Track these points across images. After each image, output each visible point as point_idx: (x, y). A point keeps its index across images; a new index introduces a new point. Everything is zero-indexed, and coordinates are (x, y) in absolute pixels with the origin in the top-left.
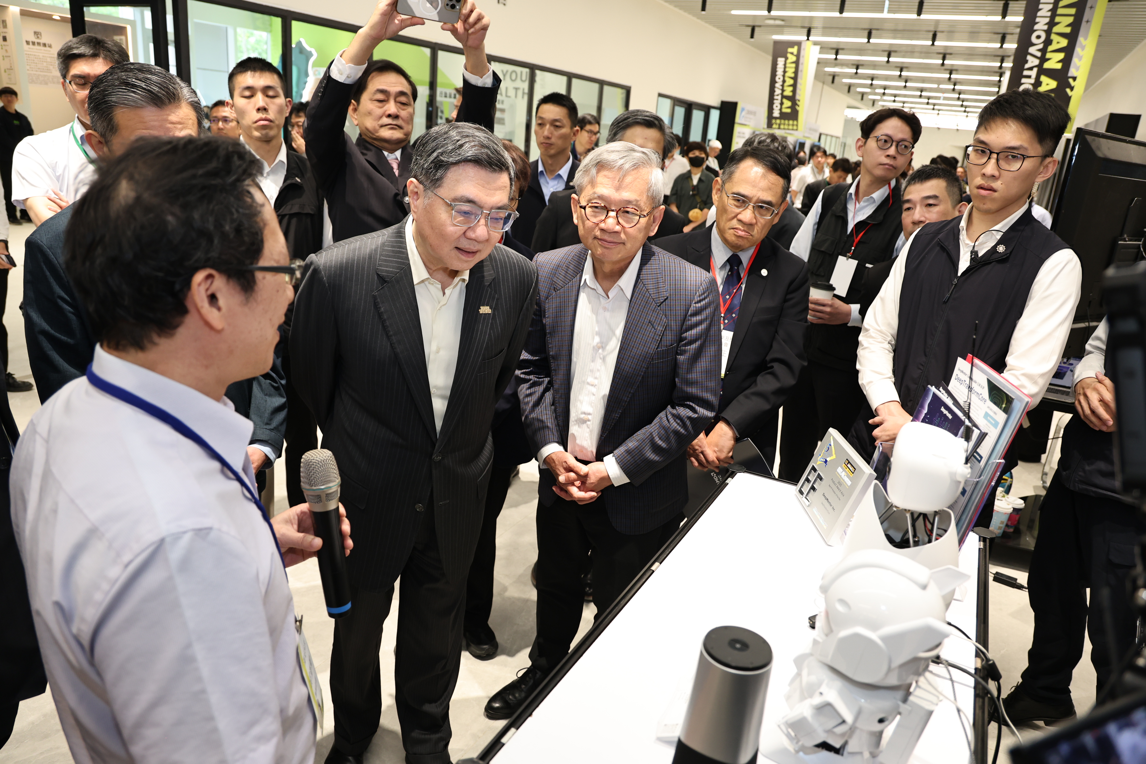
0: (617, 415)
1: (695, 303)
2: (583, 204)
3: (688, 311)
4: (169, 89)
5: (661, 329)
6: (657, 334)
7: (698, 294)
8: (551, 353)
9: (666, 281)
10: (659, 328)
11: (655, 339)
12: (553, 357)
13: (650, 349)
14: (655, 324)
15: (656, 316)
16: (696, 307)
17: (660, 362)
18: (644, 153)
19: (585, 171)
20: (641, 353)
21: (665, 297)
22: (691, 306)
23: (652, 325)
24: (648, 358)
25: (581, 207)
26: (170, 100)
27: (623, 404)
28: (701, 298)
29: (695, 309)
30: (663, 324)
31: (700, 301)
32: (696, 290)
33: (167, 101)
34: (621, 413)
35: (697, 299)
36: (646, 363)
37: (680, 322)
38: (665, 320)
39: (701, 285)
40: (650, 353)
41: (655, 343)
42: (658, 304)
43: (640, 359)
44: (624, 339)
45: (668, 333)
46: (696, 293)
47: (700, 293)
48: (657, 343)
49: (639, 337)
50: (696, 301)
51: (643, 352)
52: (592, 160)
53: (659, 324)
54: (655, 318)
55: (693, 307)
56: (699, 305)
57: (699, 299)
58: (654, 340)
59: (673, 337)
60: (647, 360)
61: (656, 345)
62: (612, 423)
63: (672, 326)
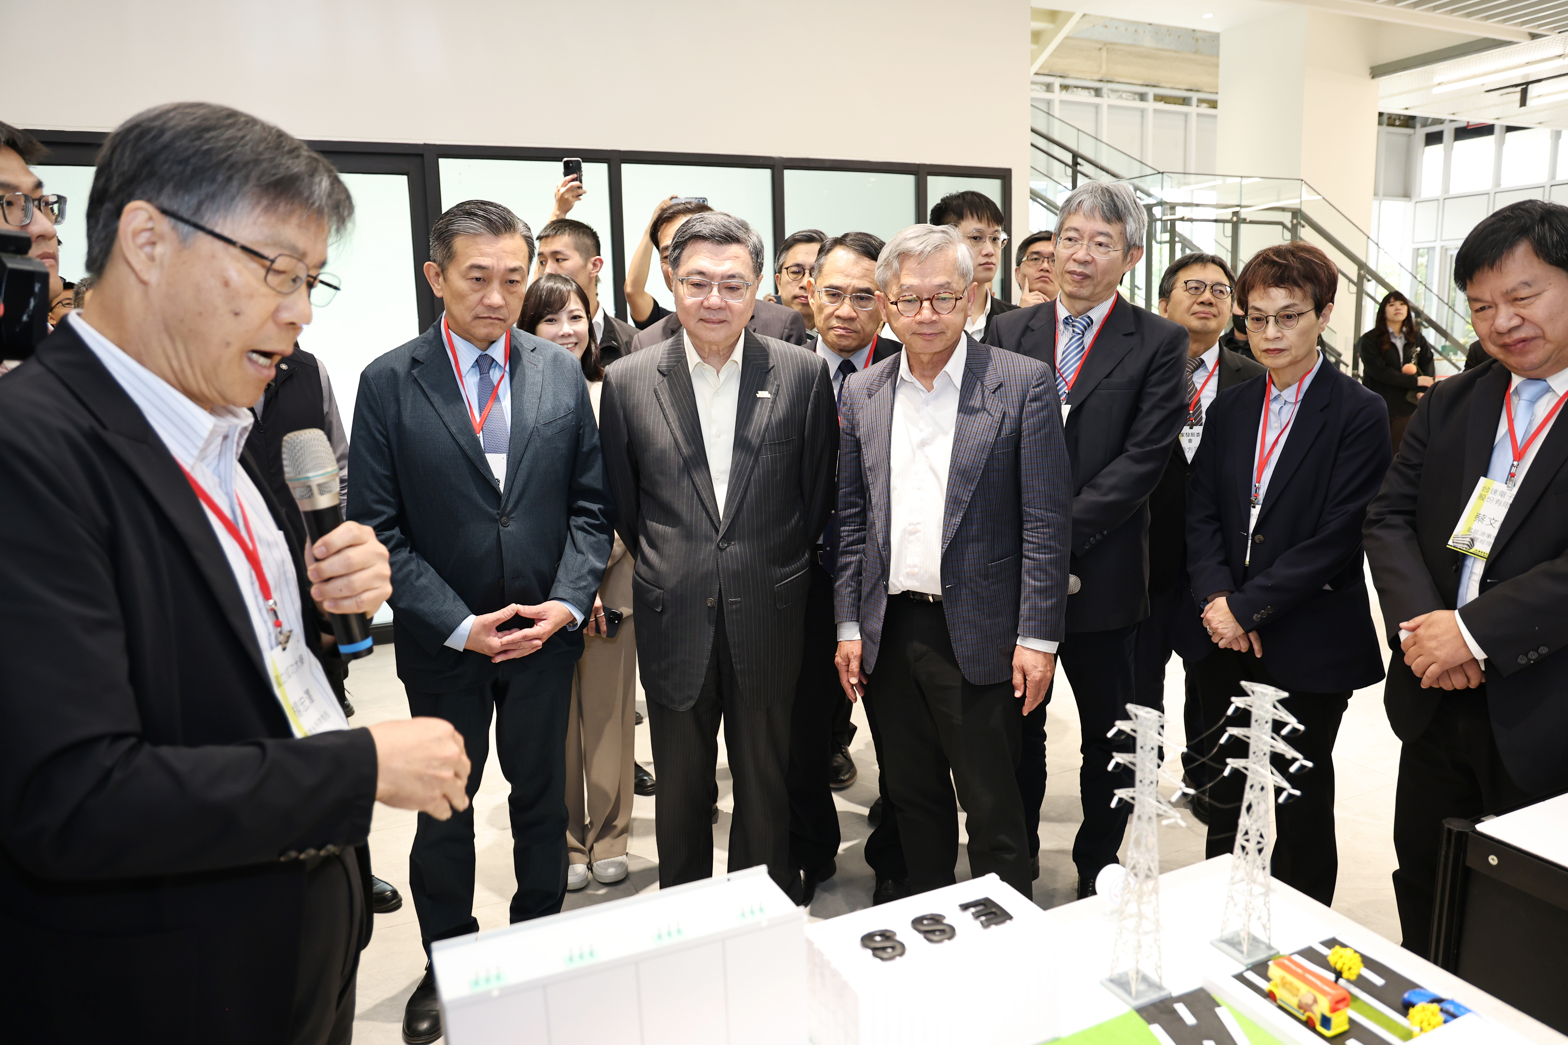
0: (958, 520)
1: (1033, 388)
2: (893, 299)
3: (1026, 397)
4: (506, 219)
5: (999, 415)
6: (995, 421)
7: (1035, 378)
8: (867, 466)
9: (998, 369)
10: (996, 415)
11: (994, 427)
12: (870, 469)
13: (989, 438)
14: (991, 411)
15: (991, 403)
16: (1035, 391)
17: (1001, 453)
18: (943, 232)
19: (885, 265)
20: (979, 443)
21: (999, 383)
22: (1028, 391)
23: (988, 412)
24: (987, 448)
25: (892, 303)
26: (506, 230)
27: (964, 506)
28: (1039, 382)
29: (1034, 394)
30: (1000, 411)
31: (1038, 385)
32: (1032, 375)
33: (503, 230)
34: (963, 517)
35: (1034, 383)
36: (985, 453)
37: (1018, 408)
38: (1002, 406)
39: (1037, 369)
40: (989, 442)
41: (994, 431)
42: (992, 391)
43: (979, 450)
44: (958, 429)
45: (1007, 420)
46: (1033, 378)
47: (1038, 377)
48: (996, 430)
49: (974, 426)
50: (1034, 385)
51: (981, 442)
52: (892, 252)
53: (996, 411)
54: (990, 405)
55: (1032, 391)
56: (1037, 389)
57: (1037, 383)
58: (992, 427)
59: (1012, 425)
60: (986, 451)
61: (995, 433)
62: (953, 529)
63: (1011, 414)
